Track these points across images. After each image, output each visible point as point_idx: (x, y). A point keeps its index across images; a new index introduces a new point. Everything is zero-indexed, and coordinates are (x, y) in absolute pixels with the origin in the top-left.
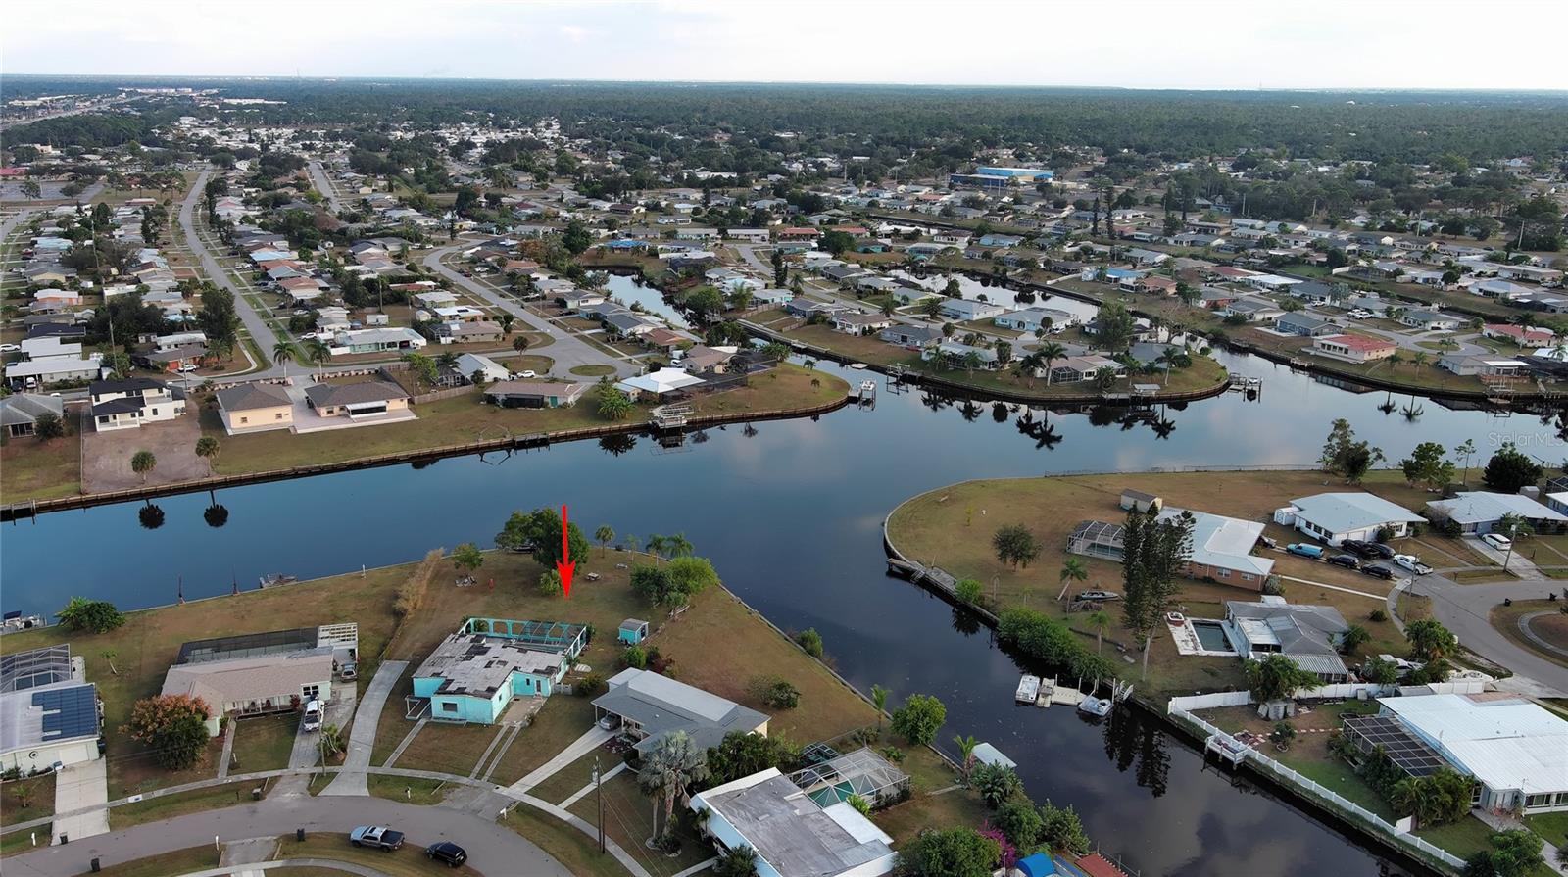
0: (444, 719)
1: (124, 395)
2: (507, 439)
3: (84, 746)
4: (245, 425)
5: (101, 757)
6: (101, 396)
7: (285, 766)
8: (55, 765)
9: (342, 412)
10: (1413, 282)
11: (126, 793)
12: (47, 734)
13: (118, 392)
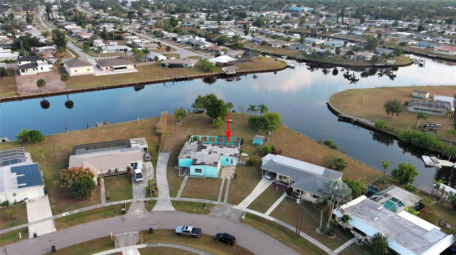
0: (196, 176)
1: (30, 62)
2: (173, 78)
3: (38, 190)
4: (76, 73)
5: (45, 195)
6: (21, 62)
7: (131, 198)
8: (25, 199)
9: (111, 69)
10: (449, 35)
11: (61, 212)
12: (20, 185)
13: (28, 61)
